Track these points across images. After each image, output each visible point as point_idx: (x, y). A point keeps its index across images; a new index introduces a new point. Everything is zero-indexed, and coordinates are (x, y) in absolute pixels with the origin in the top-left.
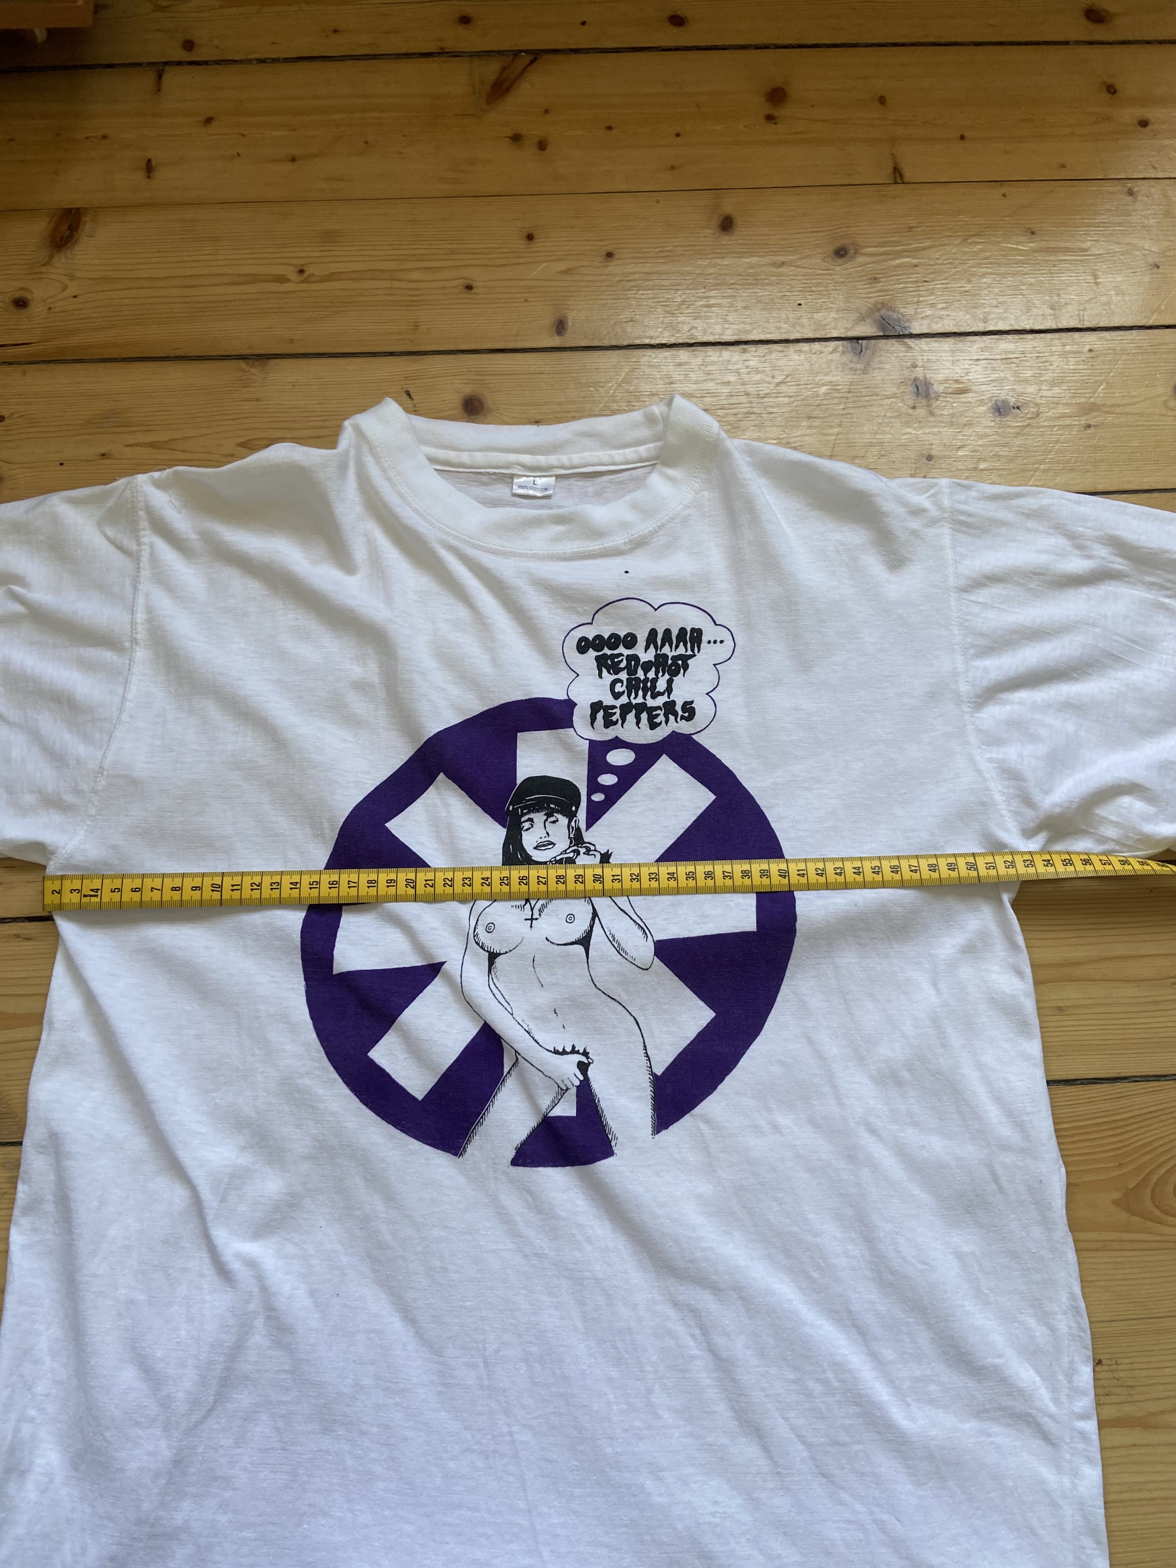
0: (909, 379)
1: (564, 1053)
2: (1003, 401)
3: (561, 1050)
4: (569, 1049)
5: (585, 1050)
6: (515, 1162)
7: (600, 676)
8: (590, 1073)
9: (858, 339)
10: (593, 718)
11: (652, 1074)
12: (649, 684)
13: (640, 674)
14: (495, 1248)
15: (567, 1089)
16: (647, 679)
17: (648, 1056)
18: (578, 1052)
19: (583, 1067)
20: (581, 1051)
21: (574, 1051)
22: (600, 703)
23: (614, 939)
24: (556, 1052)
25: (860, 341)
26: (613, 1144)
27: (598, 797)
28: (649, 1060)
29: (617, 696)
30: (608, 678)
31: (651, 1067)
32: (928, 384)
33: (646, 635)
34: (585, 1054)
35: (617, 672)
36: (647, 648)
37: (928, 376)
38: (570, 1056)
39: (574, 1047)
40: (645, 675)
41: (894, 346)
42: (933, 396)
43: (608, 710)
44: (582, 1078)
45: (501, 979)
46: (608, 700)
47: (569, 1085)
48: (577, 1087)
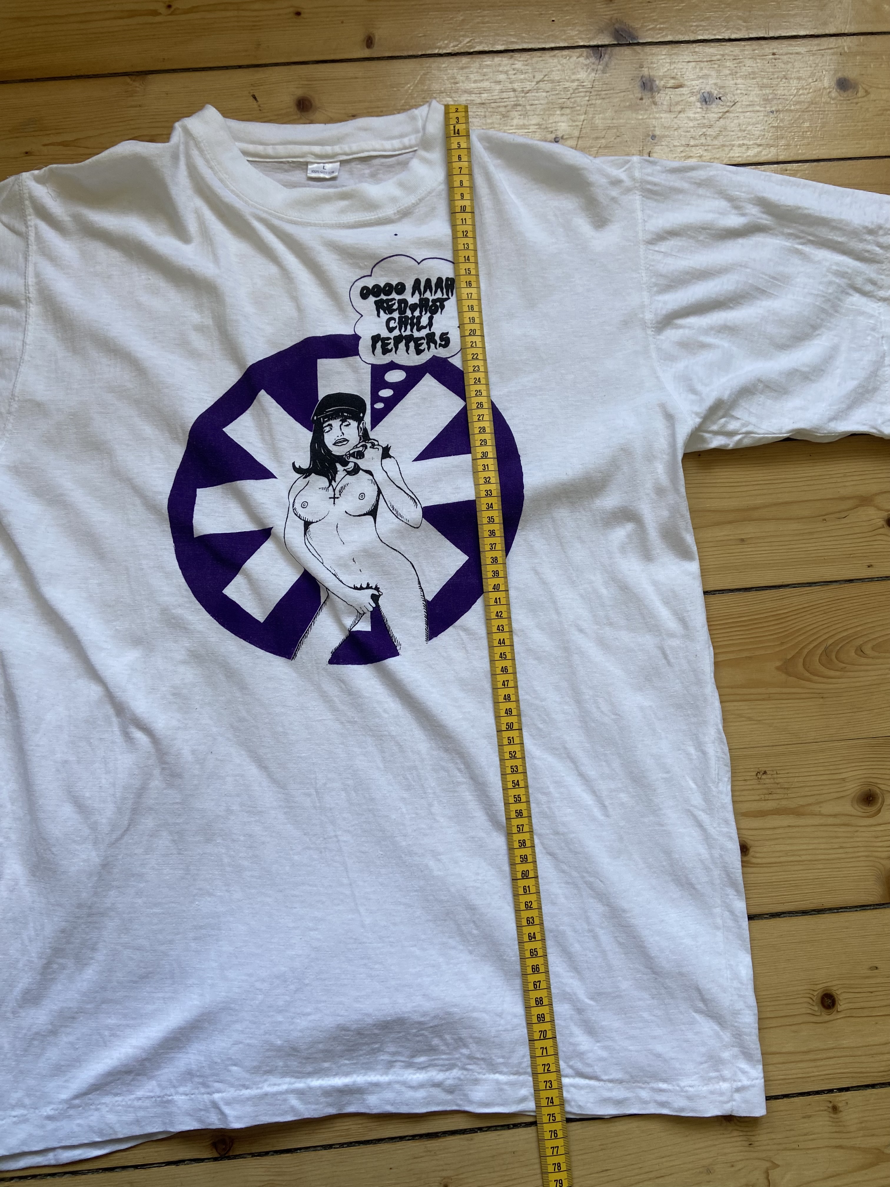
0: (638, 77)
1: (361, 588)
2: (708, 93)
3: (359, 587)
4: (364, 586)
5: (376, 586)
6: (331, 662)
7: (378, 315)
8: (381, 602)
9: (598, 46)
10: (374, 347)
11: (425, 600)
12: (415, 321)
13: (409, 313)
14: (320, 718)
15: (364, 613)
16: (413, 317)
17: (421, 588)
18: (371, 588)
19: (375, 598)
20: (374, 587)
21: (368, 587)
22: (378, 336)
23: (393, 509)
24: (355, 588)
25: (600, 48)
26: (398, 648)
27: (379, 406)
28: (422, 591)
29: (390, 330)
30: (384, 317)
31: (424, 596)
32: (651, 80)
33: (412, 283)
34: (377, 589)
35: (390, 313)
36: (413, 294)
37: (651, 74)
38: (366, 590)
39: (368, 584)
40: (412, 313)
41: (627, 51)
42: (655, 89)
43: (384, 341)
44: (374, 605)
45: (314, 539)
46: (385, 333)
47: (365, 611)
48: (371, 612)
